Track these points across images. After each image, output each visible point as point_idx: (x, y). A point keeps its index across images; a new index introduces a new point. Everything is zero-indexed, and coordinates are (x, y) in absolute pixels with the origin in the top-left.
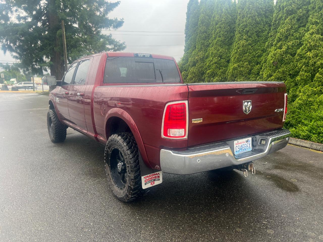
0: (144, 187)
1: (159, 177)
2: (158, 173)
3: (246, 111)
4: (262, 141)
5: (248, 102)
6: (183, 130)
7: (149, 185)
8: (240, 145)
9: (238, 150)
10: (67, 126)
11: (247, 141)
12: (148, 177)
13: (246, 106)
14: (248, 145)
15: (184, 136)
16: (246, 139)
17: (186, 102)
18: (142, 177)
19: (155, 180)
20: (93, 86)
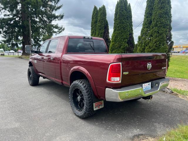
0: (95, 109)
1: (102, 104)
2: (101, 101)
3: (149, 68)
4: (156, 84)
5: (150, 64)
6: (119, 78)
7: (97, 109)
8: (145, 86)
9: (144, 89)
10: (39, 76)
11: (149, 84)
12: (97, 104)
13: (149, 66)
14: (149, 86)
15: (119, 81)
16: (148, 83)
17: (121, 63)
18: (94, 104)
19: (100, 105)
20: (61, 54)
